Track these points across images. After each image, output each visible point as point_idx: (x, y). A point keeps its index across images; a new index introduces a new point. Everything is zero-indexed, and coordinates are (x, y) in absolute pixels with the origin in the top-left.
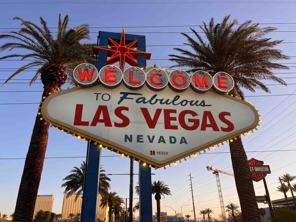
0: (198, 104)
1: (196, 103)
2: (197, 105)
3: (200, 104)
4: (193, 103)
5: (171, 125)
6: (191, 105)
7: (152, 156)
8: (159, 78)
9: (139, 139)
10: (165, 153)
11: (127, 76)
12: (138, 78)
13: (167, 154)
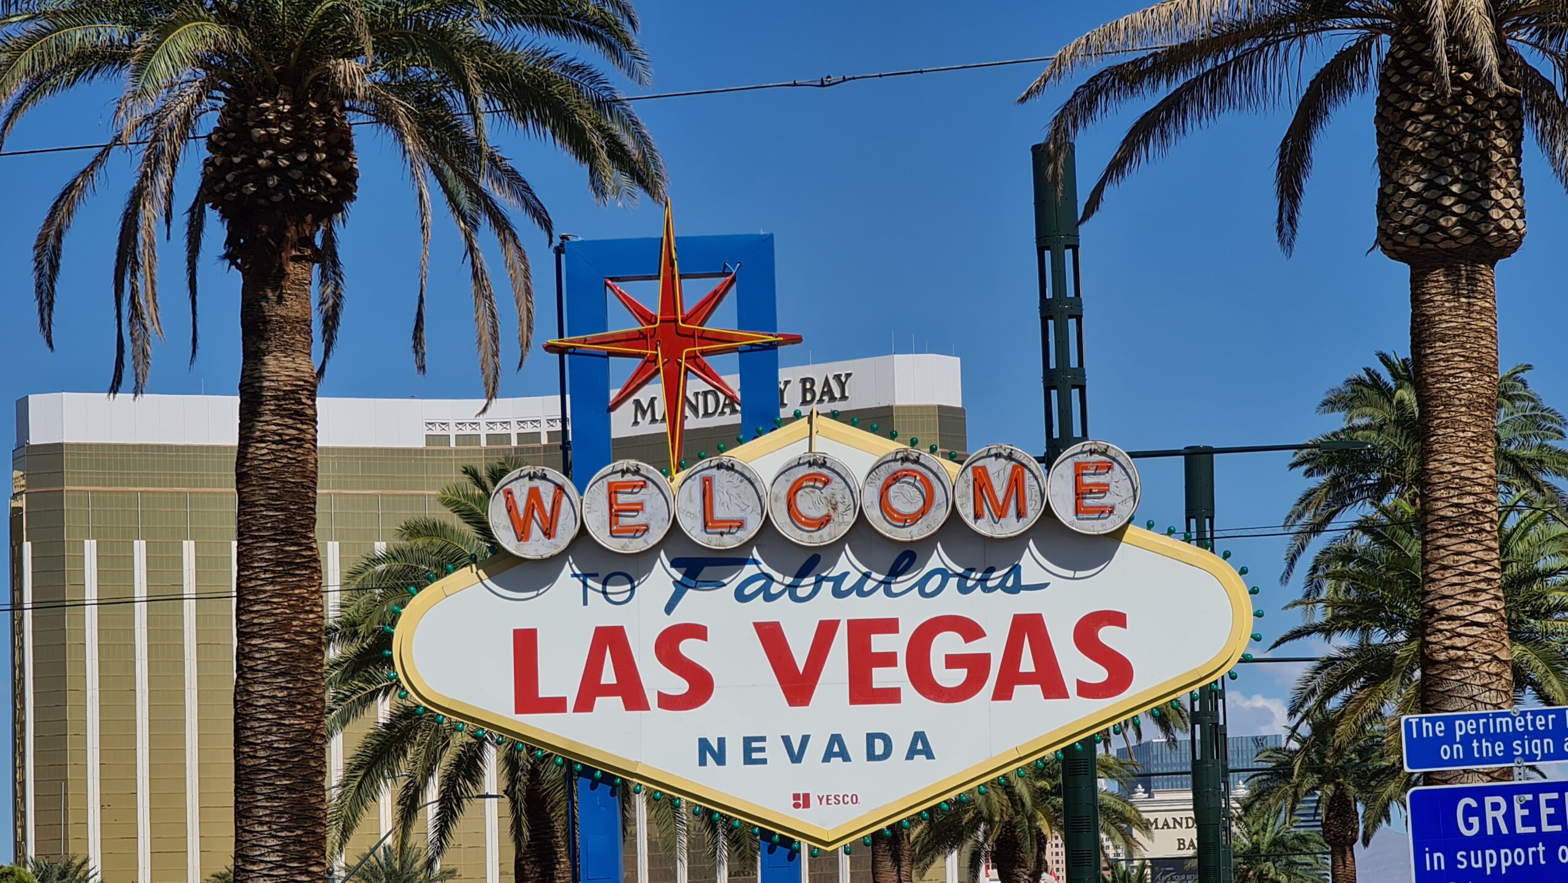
8: (824, 495)
9: (751, 750)
10: (849, 799)
11: (691, 501)
12: (736, 501)
13: (854, 801)
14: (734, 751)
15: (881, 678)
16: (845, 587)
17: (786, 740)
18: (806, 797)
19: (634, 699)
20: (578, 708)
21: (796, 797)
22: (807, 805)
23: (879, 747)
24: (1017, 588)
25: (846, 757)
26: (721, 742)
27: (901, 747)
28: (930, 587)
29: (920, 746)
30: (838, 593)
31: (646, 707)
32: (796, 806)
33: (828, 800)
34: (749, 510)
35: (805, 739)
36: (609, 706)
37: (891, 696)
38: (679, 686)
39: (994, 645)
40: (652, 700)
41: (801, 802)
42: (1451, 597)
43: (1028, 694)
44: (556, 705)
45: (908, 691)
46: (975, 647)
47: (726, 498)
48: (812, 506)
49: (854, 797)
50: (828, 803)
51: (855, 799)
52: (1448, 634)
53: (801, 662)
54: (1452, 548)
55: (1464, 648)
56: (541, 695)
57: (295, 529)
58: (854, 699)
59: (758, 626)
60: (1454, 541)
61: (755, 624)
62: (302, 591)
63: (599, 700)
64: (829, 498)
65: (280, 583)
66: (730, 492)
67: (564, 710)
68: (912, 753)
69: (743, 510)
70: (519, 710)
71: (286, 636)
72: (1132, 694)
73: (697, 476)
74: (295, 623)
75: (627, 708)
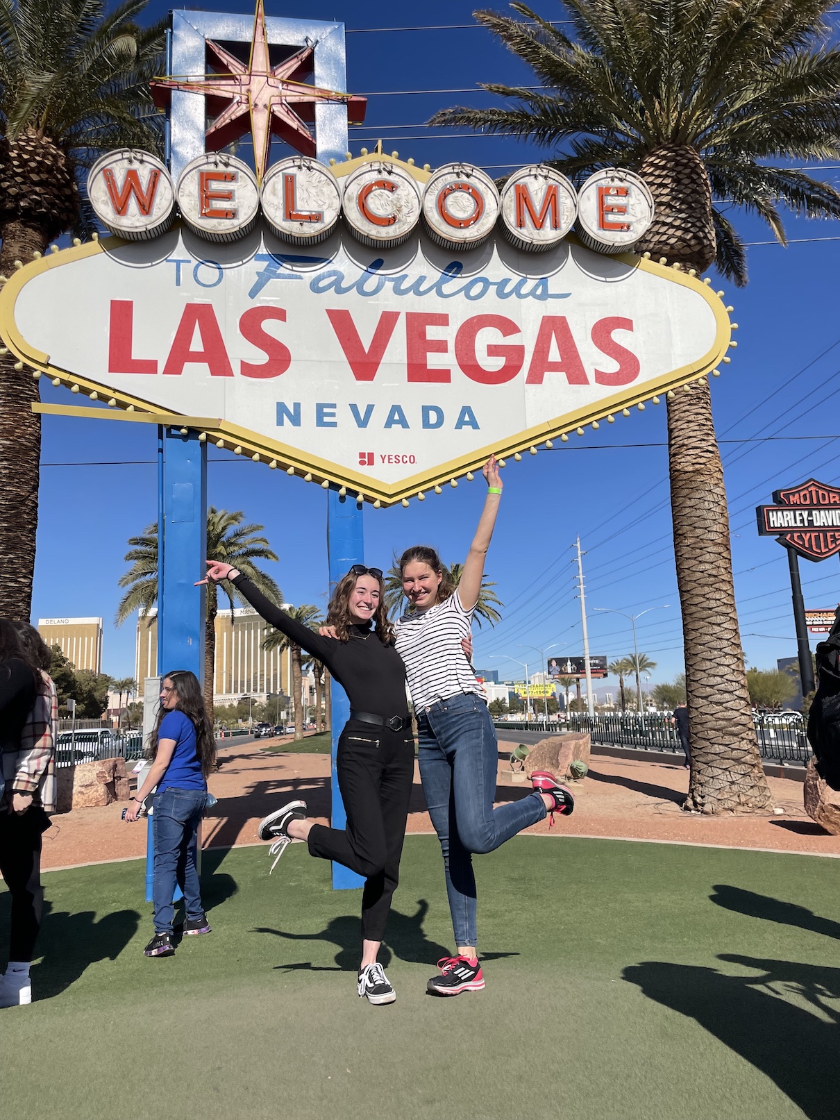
0: (524, 291)
1: (517, 290)
2: (520, 296)
3: (532, 293)
4: (507, 290)
5: (428, 367)
6: (501, 295)
7: (366, 469)
8: (390, 199)
9: (323, 415)
10: (408, 459)
11: (274, 195)
12: (315, 199)
13: (412, 461)
14: (308, 415)
15: (434, 361)
16: (405, 286)
17: (354, 408)
18: (371, 455)
19: (220, 366)
20: (167, 371)
21: (362, 455)
22: (371, 462)
23: (433, 417)
24: (545, 296)
25: (405, 425)
26: (297, 406)
27: (451, 417)
28: (474, 292)
29: (467, 418)
30: (398, 291)
31: (231, 375)
32: (362, 463)
33: (389, 459)
34: (325, 207)
35: (370, 409)
36: (196, 371)
37: (443, 376)
38: (260, 357)
39: (527, 339)
40: (236, 368)
41: (366, 460)
42: (695, 437)
43: (555, 380)
44: (148, 367)
45: (457, 374)
46: (512, 340)
47: (305, 195)
48: (380, 207)
49: (412, 458)
50: (389, 462)
51: (412, 459)
52: (694, 457)
53: (366, 344)
54: (693, 411)
55: (704, 464)
56: (133, 358)
57: (22, 377)
58: (412, 378)
59: (330, 312)
60: (693, 407)
61: (327, 310)
62: (24, 413)
63: (187, 365)
64: (395, 202)
65: (9, 407)
66: (309, 190)
67: (155, 372)
68: (460, 424)
69: (320, 206)
70: (113, 368)
71: (11, 438)
72: (639, 383)
73: (280, 174)
74: (17, 431)
75: (213, 374)
